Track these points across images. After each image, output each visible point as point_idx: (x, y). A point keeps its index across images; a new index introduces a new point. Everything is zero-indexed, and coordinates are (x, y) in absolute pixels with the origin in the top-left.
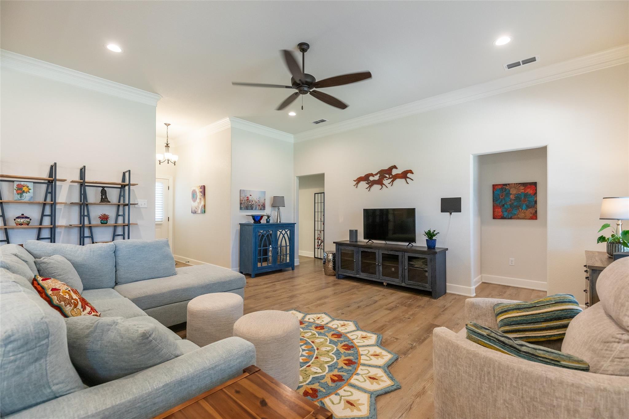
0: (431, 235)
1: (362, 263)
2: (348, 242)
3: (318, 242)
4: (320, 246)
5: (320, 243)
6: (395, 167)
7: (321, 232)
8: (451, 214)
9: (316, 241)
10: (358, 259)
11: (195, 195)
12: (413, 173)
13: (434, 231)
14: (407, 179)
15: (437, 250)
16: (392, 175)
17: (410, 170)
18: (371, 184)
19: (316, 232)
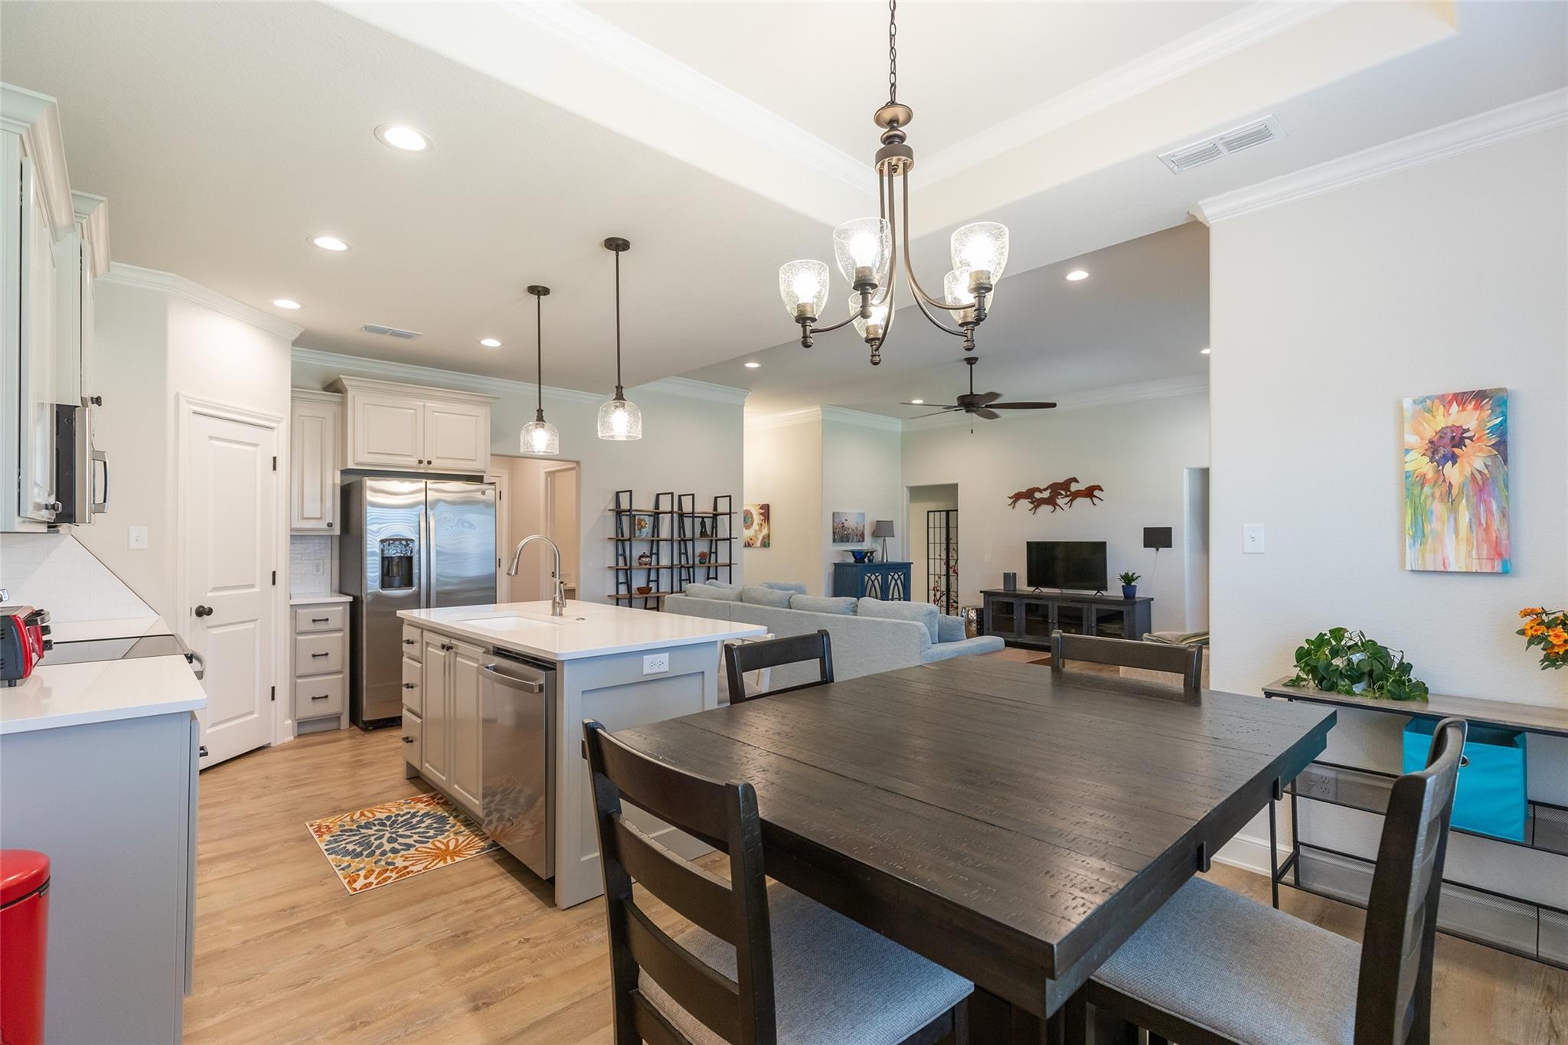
0: (1128, 580)
1: (1028, 621)
2: (1002, 591)
3: (935, 595)
4: (938, 601)
5: (938, 597)
6: (1075, 480)
7: (940, 578)
8: (1158, 550)
9: (932, 593)
10: (1020, 615)
11: (750, 519)
12: (1102, 490)
13: (1134, 574)
14: (1094, 498)
15: (1137, 600)
16: (1070, 491)
17: (1099, 486)
18: (1037, 503)
19: (931, 577)
